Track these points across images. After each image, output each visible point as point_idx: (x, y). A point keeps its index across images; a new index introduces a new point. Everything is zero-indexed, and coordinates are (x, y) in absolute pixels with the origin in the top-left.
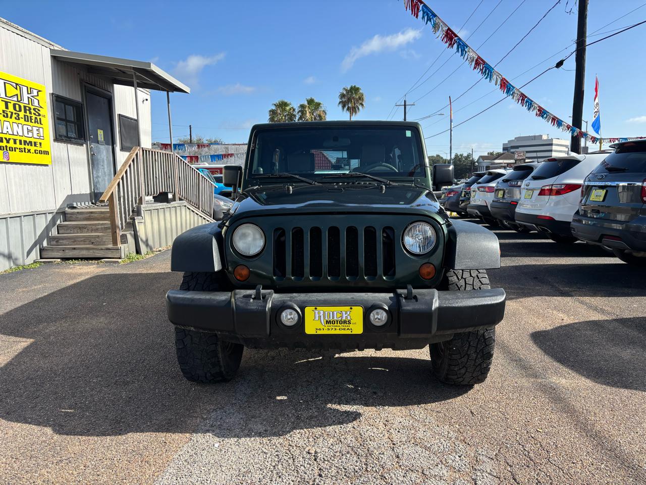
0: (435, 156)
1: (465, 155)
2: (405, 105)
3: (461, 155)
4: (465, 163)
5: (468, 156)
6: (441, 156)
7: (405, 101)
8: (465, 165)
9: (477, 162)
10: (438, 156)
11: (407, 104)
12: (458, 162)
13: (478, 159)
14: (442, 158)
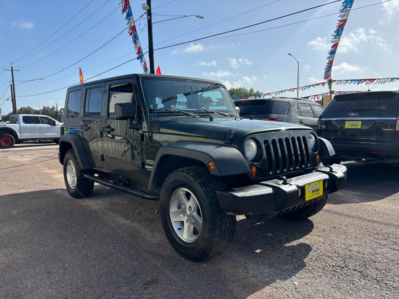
0: (26, 107)
1: (51, 107)
2: (12, 70)
3: (48, 108)
4: (51, 113)
5: (53, 108)
6: (31, 107)
7: (12, 67)
8: (52, 114)
9: (60, 112)
10: (29, 107)
11: (13, 69)
12: (46, 112)
13: (61, 110)
14: (32, 109)
